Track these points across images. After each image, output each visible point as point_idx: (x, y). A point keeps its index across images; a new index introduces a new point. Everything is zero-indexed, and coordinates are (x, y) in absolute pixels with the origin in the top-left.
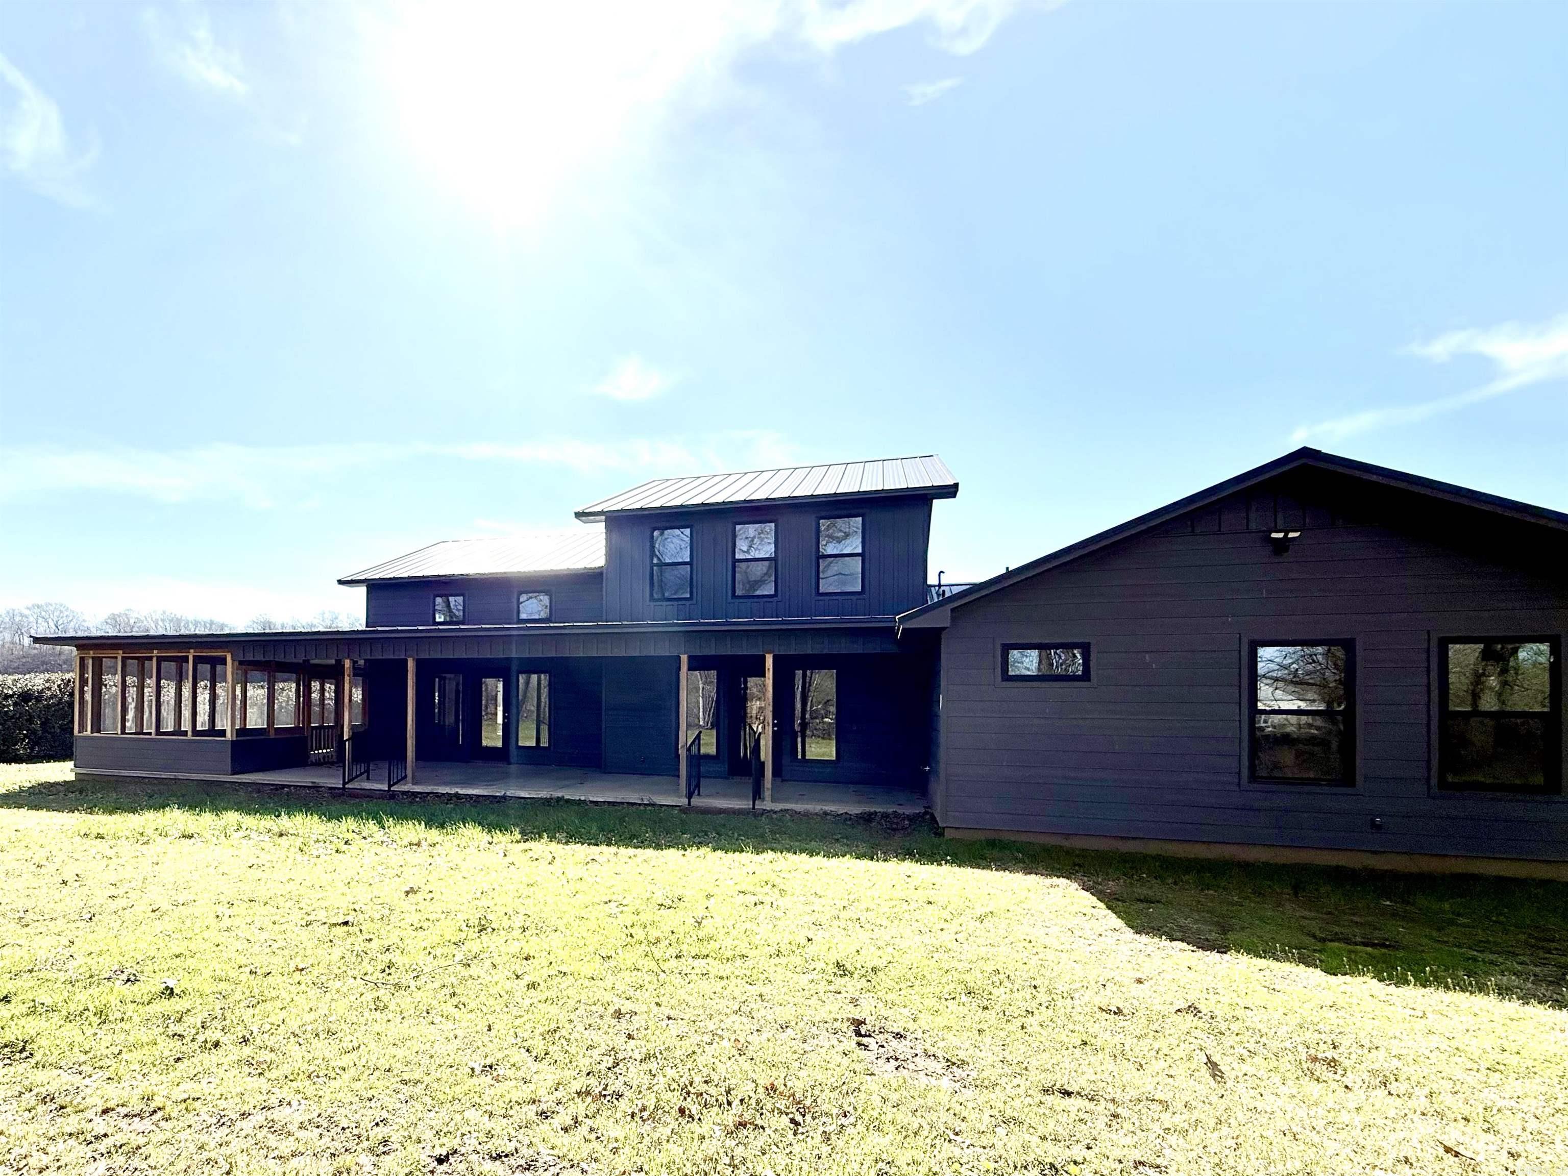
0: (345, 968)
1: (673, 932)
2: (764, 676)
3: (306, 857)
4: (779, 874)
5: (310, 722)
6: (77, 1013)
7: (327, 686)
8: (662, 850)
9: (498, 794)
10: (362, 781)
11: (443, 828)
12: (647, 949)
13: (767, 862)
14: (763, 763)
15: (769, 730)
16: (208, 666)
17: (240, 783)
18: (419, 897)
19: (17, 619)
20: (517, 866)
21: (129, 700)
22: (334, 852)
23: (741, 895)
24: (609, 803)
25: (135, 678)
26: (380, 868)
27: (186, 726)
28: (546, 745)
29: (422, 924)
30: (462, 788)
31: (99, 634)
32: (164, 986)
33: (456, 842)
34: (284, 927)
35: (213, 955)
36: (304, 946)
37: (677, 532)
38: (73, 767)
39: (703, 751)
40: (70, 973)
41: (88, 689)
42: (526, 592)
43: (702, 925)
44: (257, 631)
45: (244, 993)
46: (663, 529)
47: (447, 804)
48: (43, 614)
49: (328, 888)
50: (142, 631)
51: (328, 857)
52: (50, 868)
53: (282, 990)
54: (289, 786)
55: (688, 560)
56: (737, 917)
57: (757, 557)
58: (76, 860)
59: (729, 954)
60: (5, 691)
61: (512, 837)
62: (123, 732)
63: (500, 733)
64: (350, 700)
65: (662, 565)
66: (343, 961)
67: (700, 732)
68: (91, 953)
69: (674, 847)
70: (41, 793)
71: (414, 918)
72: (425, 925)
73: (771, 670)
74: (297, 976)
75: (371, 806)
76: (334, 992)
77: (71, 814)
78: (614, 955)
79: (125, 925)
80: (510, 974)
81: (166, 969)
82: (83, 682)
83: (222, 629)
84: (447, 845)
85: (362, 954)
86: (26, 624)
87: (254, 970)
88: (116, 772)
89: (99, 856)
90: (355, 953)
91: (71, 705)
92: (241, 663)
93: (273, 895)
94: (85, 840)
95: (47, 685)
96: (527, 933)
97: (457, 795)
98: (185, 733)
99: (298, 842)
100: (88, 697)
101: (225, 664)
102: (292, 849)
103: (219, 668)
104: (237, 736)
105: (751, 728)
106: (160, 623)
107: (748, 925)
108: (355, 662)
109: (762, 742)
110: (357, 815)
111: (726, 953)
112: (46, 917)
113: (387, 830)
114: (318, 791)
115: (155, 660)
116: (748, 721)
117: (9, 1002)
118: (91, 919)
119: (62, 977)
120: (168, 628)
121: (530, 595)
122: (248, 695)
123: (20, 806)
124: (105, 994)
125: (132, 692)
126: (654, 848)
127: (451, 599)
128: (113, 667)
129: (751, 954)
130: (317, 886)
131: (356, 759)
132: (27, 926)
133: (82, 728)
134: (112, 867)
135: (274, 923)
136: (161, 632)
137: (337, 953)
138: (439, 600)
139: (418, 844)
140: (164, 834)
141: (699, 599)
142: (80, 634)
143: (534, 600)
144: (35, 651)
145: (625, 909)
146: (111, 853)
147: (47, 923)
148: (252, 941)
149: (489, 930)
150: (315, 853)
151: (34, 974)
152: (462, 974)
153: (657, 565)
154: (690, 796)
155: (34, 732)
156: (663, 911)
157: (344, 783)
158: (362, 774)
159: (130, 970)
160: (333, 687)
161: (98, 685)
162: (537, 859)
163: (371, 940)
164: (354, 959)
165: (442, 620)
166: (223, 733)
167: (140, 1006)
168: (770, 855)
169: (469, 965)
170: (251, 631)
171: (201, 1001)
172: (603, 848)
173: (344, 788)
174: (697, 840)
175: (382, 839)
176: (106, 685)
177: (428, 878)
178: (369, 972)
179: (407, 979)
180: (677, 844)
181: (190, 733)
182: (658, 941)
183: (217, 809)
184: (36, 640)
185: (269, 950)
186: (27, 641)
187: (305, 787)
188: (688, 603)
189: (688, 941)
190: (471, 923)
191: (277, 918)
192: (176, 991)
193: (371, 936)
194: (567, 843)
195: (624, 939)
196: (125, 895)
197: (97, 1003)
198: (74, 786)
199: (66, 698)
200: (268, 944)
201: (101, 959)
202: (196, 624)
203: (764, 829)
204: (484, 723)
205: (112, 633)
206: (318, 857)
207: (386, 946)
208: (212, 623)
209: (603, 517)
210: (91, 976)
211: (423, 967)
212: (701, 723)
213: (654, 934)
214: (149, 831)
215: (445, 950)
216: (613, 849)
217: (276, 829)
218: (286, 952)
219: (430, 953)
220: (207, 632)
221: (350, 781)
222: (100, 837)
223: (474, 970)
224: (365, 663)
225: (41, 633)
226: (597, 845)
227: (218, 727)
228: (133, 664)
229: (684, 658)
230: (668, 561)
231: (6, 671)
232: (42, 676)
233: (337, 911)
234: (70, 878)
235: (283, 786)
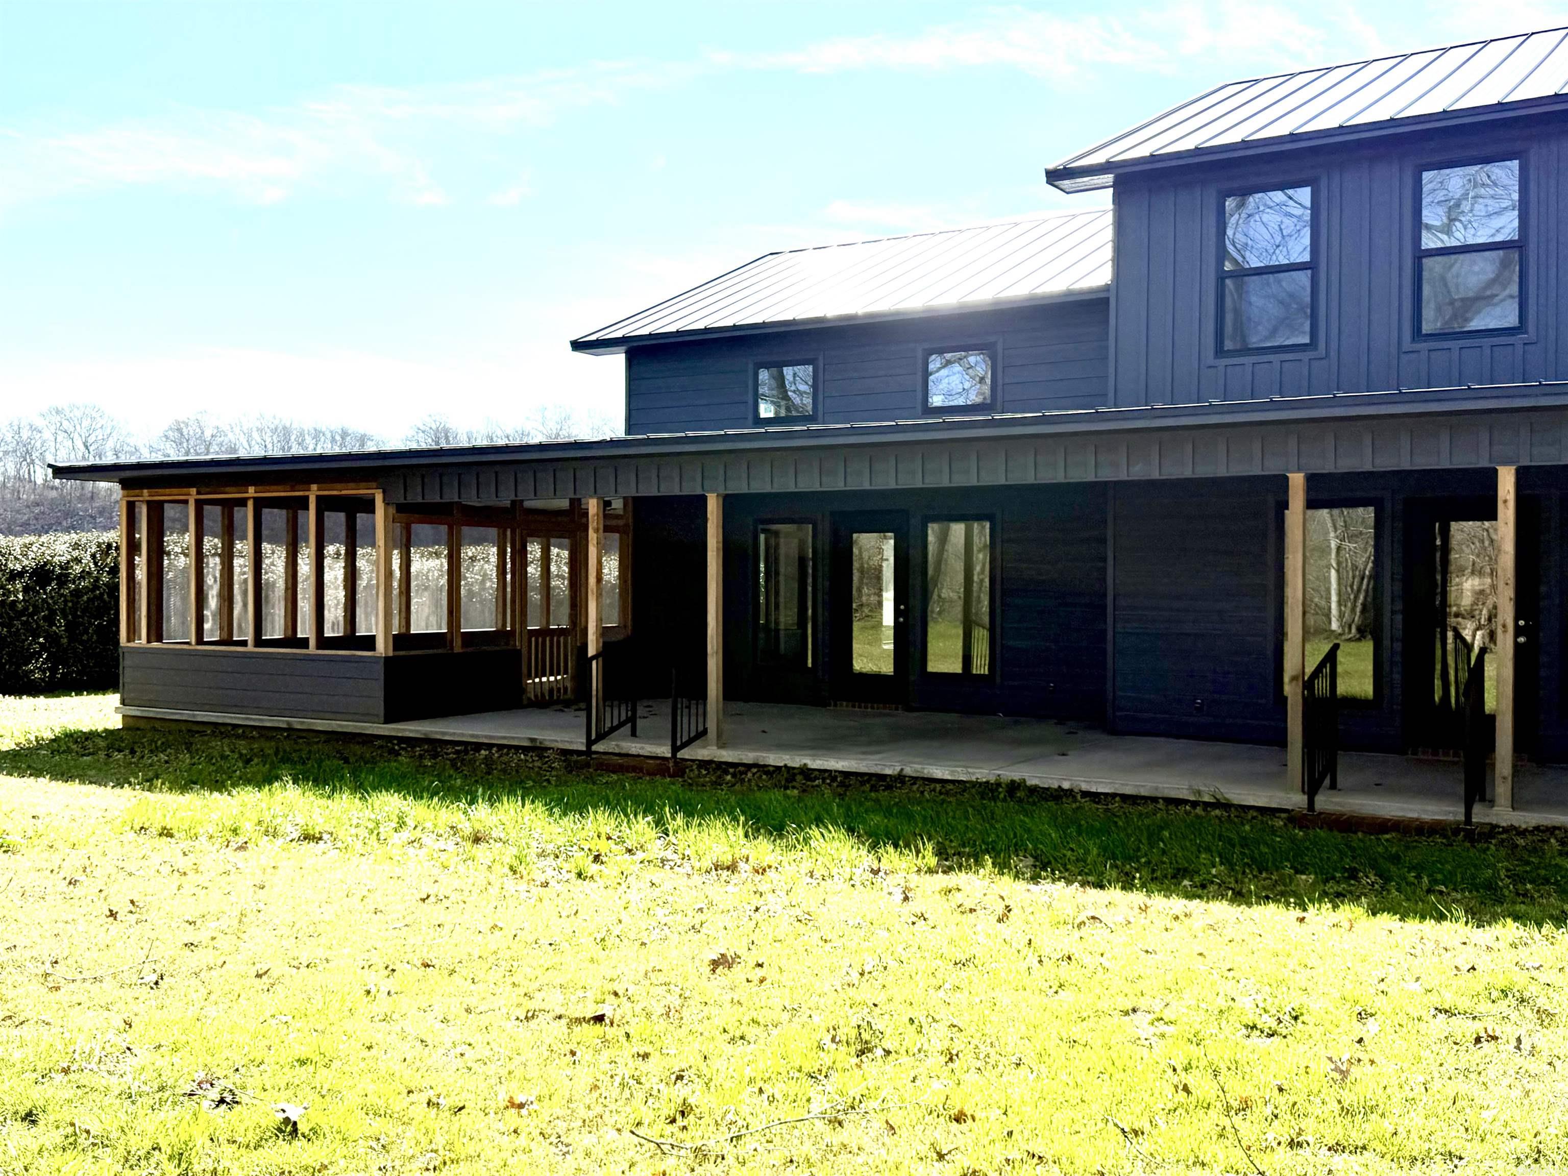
0: (598, 1109)
1: (1281, 1090)
2: (1493, 516)
3: (523, 885)
4: (1535, 974)
5: (524, 623)
6: (142, 1153)
7: (554, 551)
8: (1249, 904)
9: (888, 772)
10: (624, 738)
11: (781, 836)
12: (1225, 1121)
13: (1502, 944)
14: (1492, 718)
15: (1506, 643)
16: (342, 516)
17: (402, 740)
18: (738, 973)
19: (25, 434)
20: (931, 922)
21: (209, 580)
22: (573, 876)
23: (1442, 1017)
24: (1125, 798)
25: (216, 540)
26: (660, 912)
27: (306, 629)
28: (985, 671)
29: (744, 1029)
30: (814, 757)
31: (157, 458)
32: (281, 1116)
33: (806, 866)
34: (484, 1020)
35: (363, 1065)
36: (522, 1059)
37: (1278, 196)
38: (118, 704)
39: (1342, 688)
40: (128, 1078)
41: (141, 561)
42: (941, 352)
43: (1351, 1078)
44: (424, 446)
45: (418, 1143)
46: (1245, 193)
47: (786, 788)
48: (66, 424)
49: (564, 946)
50: (226, 452)
51: (565, 887)
52: (87, 888)
53: (485, 1142)
54: (489, 746)
55: (1306, 257)
56: (1435, 1068)
57: (1471, 241)
58: (130, 874)
59: (1417, 1147)
60: (10, 565)
61: (919, 862)
62: (200, 640)
63: (889, 646)
64: (599, 579)
65: (1243, 274)
66: (595, 1094)
67: (1336, 647)
68: (160, 1046)
69: (1278, 901)
70: (69, 751)
71: (728, 1017)
72: (751, 1032)
73: (1511, 504)
74: (512, 1118)
75: (643, 786)
76: (580, 1154)
77: (118, 790)
78: (1147, 1128)
79: (213, 997)
80: (924, 1150)
81: (283, 1085)
82: (133, 547)
83: (363, 445)
84: (789, 870)
85: (632, 1082)
86: (38, 445)
87: (434, 1100)
88: (186, 715)
89: (166, 869)
90: (618, 1080)
91: (114, 588)
92: (401, 508)
93: (465, 958)
94: (142, 838)
95: (75, 554)
96: (956, 1065)
97: (806, 772)
98: (304, 643)
99: (508, 854)
100: (141, 574)
101: (373, 511)
102: (497, 867)
103: (361, 518)
104: (395, 649)
105: (1458, 636)
106: (256, 435)
107: (1459, 1086)
108: (607, 504)
109: (1490, 670)
110: (614, 804)
111: (1409, 1144)
112: (86, 975)
113: (671, 838)
114: (541, 757)
115: (250, 504)
116: (1452, 621)
117: (34, 1122)
118: (157, 983)
119: (116, 1085)
120: (270, 446)
121: (948, 356)
122: (413, 569)
123: (37, 773)
124: (184, 1123)
125: (214, 564)
126: (1232, 901)
127: (788, 372)
128: (179, 520)
129: (1471, 1150)
130: (544, 942)
131: (610, 694)
132: (57, 989)
133: (133, 633)
134: (188, 889)
135: (468, 1011)
136: (258, 452)
137: (584, 1077)
138: (764, 375)
139: (732, 868)
140: (271, 830)
141: (1334, 345)
142: (124, 459)
143: (957, 368)
144: (54, 494)
145: (1169, 1030)
146: (184, 863)
147: (87, 984)
148: (429, 1042)
149: (879, 1052)
150: (541, 878)
151: (72, 1076)
152: (828, 1139)
153: (1232, 275)
154: (1311, 789)
155: (53, 639)
156: (1256, 1039)
157: (590, 743)
158: (621, 725)
159: (224, 1083)
160: (565, 554)
161: (157, 553)
162: (972, 911)
163: (646, 1056)
164: (615, 1092)
165: (771, 415)
166: (369, 642)
167: (242, 1150)
168: (1508, 930)
169: (840, 1124)
170: (414, 446)
171: (344, 1151)
172: (1114, 894)
173: (588, 752)
174: (1331, 887)
175: (662, 854)
176: (169, 554)
177: (753, 937)
178: (646, 1122)
179: (717, 1141)
180: (1282, 894)
181: (312, 643)
182: (1245, 1106)
183: (360, 787)
184: (59, 472)
185: (460, 1063)
186: (41, 475)
187: (517, 748)
188: (1305, 356)
189: (1318, 1112)
190: (841, 1035)
191: (472, 1002)
192: (303, 1127)
193: (648, 1048)
194: (1035, 879)
195: (1168, 1096)
196: (212, 943)
197: (174, 1140)
198: (122, 740)
199: (105, 578)
200: (459, 1050)
201: (176, 1058)
202: (317, 435)
203: (1496, 871)
204: (856, 626)
205: (175, 455)
206: (546, 885)
207: (676, 1069)
208: (344, 434)
209: (1109, 178)
210: (162, 1089)
211: (750, 1119)
212: (1335, 626)
213: (1237, 1090)
214: (248, 828)
215: (792, 1088)
216: (1137, 897)
217: (467, 828)
218: (491, 1069)
219: (761, 1091)
220: (337, 450)
221: (601, 737)
222: (166, 833)
223: (850, 1134)
224: (625, 505)
225: (62, 462)
226: (1102, 887)
227: (361, 632)
228: (213, 513)
229: (1297, 480)
230: (1255, 263)
231: (8, 531)
232: (66, 538)
233: (581, 993)
234: (122, 908)
235: (478, 746)
